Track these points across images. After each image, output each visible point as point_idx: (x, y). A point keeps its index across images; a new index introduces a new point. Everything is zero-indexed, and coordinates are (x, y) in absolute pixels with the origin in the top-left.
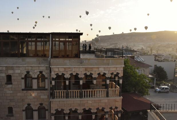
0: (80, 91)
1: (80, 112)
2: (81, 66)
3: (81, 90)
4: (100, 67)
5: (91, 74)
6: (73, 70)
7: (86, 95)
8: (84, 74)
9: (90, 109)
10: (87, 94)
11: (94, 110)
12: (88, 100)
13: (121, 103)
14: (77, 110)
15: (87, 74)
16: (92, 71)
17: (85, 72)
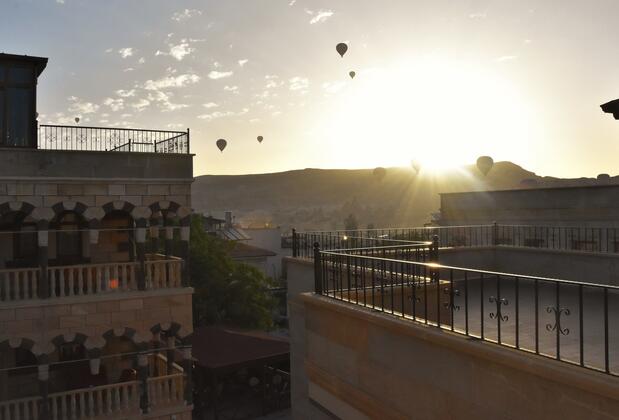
0: (38, 272)
1: (40, 353)
2: (42, 175)
3: (44, 268)
4: (113, 183)
5: (81, 208)
6: (12, 192)
7: (62, 285)
8: (53, 207)
9: (80, 338)
10: (67, 282)
11: (95, 343)
12: (71, 305)
13: (189, 310)
14: (32, 343)
15: (65, 205)
16: (83, 195)
17: (58, 200)
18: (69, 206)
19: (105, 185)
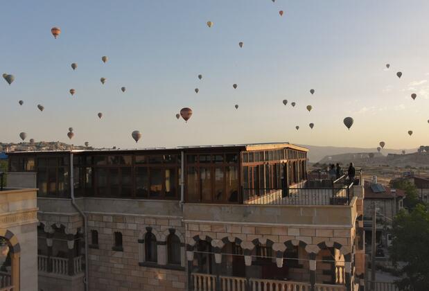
0: (245, 281)
2: (245, 221)
3: (248, 280)
4: (291, 227)
5: (270, 243)
6: (229, 231)
8: (253, 241)
15: (260, 241)
16: (270, 235)
17: (255, 237)
18: (263, 241)
19: (286, 229)
